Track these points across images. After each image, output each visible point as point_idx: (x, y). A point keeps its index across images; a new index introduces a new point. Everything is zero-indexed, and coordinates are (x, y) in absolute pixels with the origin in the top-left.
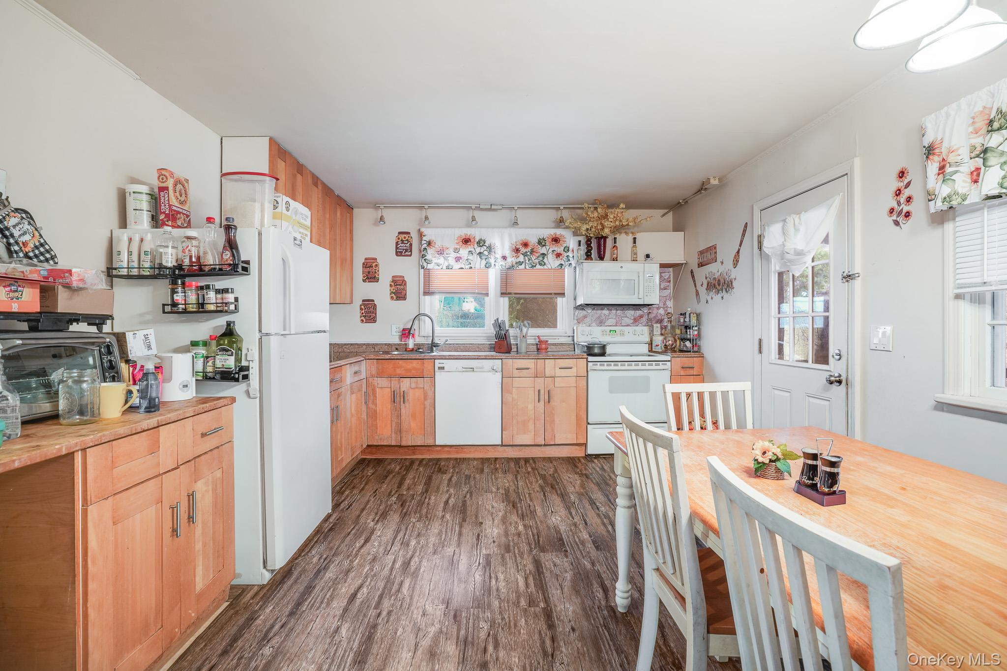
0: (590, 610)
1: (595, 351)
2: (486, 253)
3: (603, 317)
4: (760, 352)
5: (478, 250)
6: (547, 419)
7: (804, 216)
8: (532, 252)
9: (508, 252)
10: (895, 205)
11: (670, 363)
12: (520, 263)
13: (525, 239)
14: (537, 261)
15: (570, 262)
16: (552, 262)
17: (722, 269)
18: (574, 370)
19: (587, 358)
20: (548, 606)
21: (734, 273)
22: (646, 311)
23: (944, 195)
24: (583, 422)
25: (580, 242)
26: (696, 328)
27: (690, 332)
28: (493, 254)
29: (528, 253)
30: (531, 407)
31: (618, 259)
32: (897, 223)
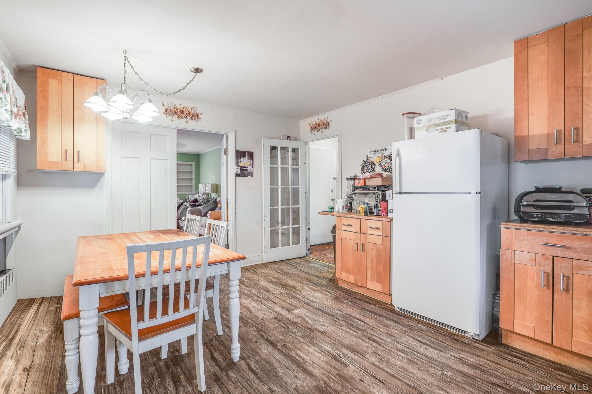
0: (253, 354)
20: (276, 348)
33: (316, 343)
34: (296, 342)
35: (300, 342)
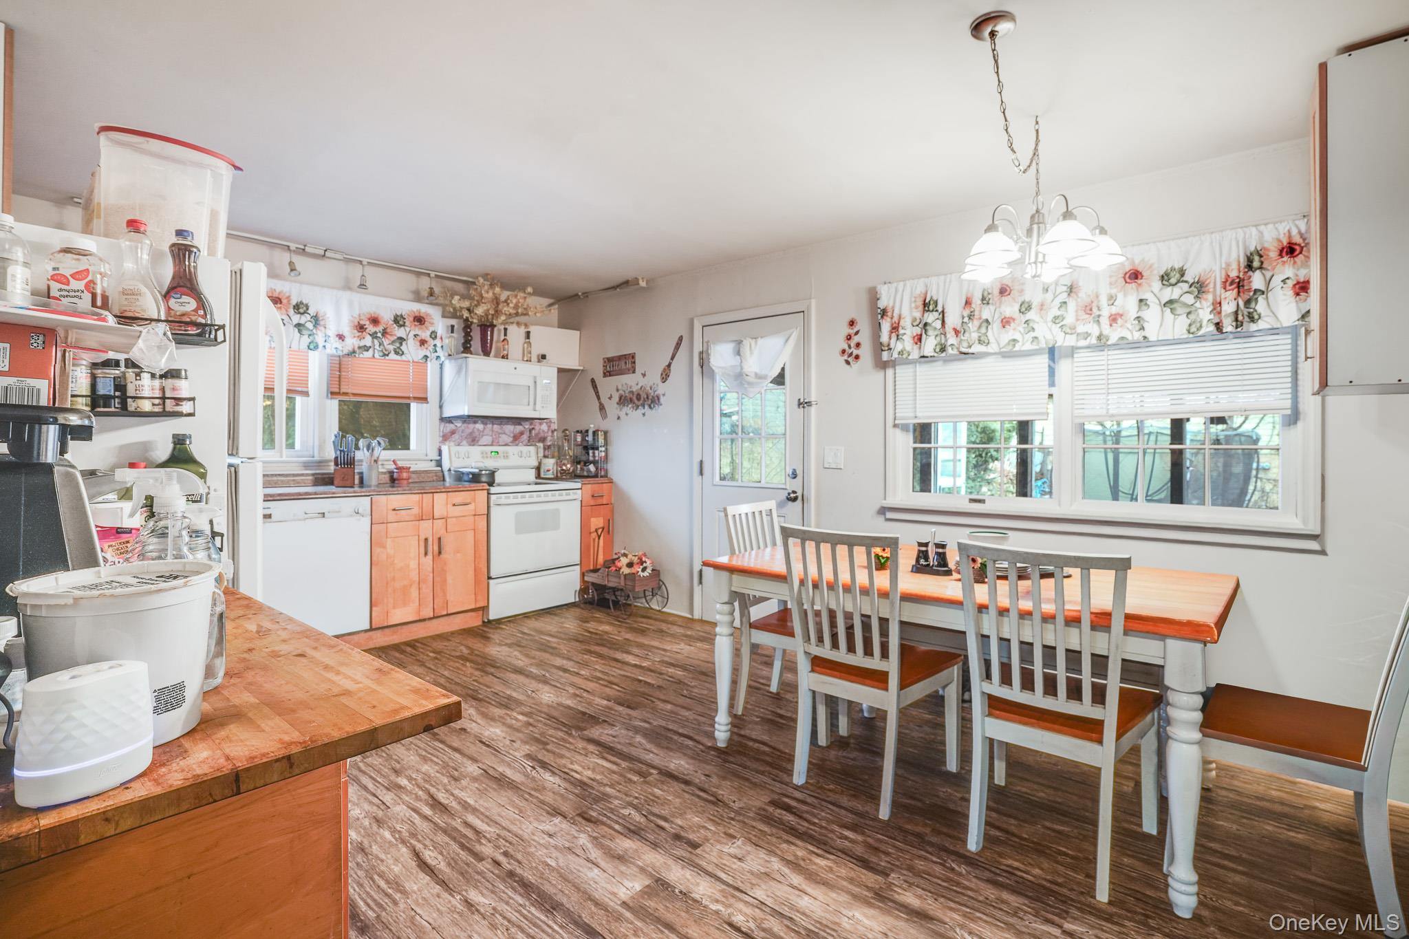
1: (482, 480)
2: (309, 325)
3: (477, 433)
4: (701, 473)
5: (296, 319)
6: (437, 579)
7: (760, 341)
8: (385, 333)
9: (346, 330)
10: (847, 348)
11: (580, 491)
12: (366, 349)
13: (374, 313)
14: (391, 348)
15: (437, 354)
16: (412, 351)
17: (643, 382)
18: (471, 507)
19: (488, 490)
20: (660, 769)
21: (661, 389)
22: (527, 427)
23: (899, 350)
24: (484, 577)
25: (453, 327)
26: (603, 449)
27: (594, 453)
28: (322, 328)
29: (379, 335)
30: (413, 564)
31: (509, 357)
32: (848, 363)
33: (575, 786)
34: (621, 784)
35: (612, 786)
